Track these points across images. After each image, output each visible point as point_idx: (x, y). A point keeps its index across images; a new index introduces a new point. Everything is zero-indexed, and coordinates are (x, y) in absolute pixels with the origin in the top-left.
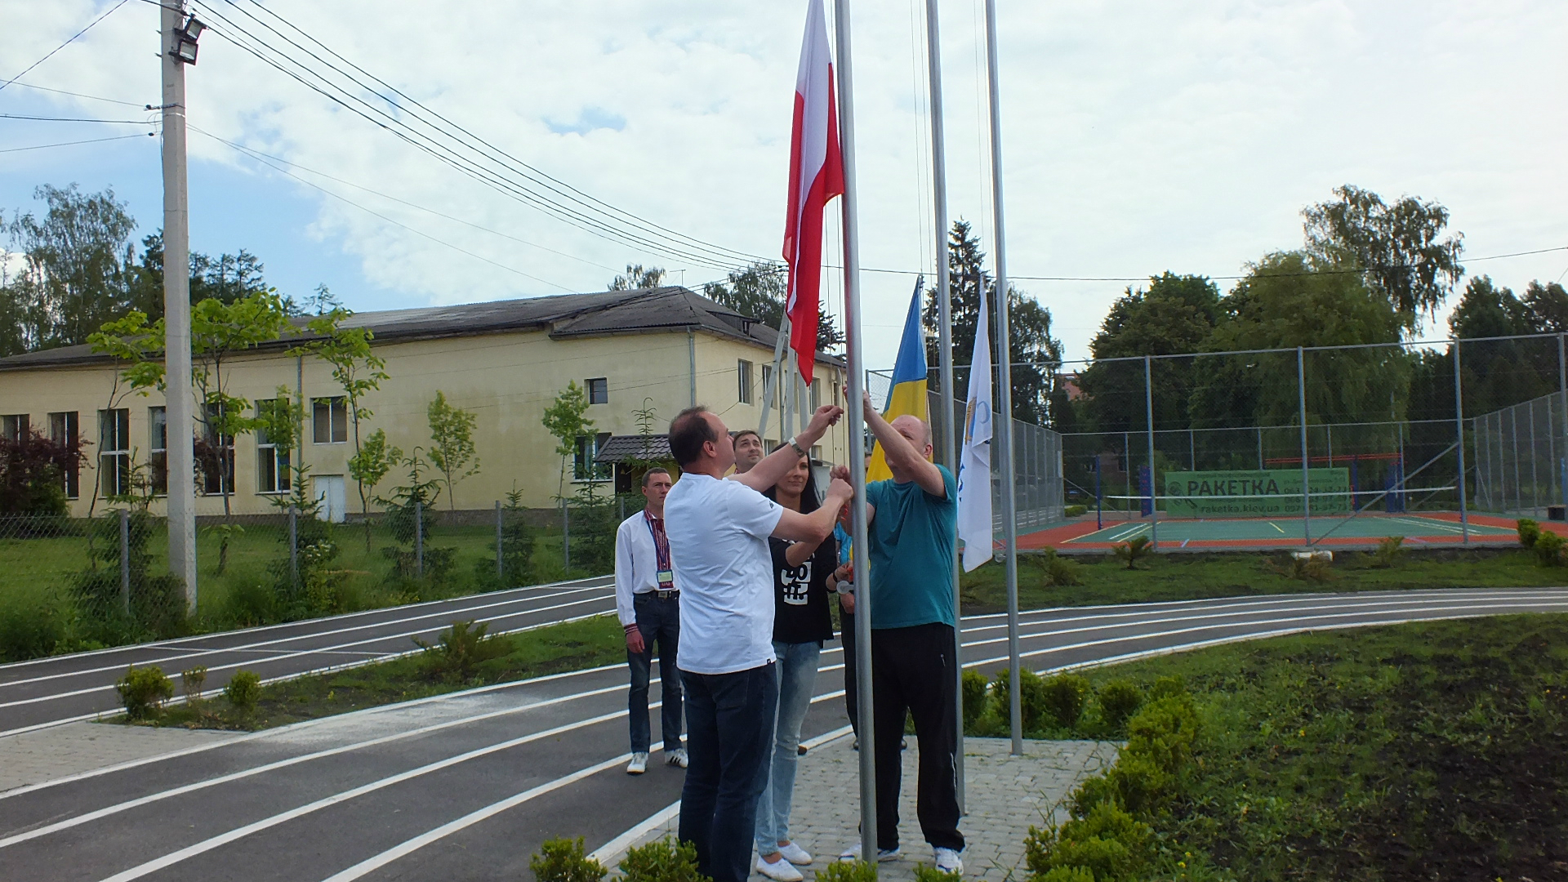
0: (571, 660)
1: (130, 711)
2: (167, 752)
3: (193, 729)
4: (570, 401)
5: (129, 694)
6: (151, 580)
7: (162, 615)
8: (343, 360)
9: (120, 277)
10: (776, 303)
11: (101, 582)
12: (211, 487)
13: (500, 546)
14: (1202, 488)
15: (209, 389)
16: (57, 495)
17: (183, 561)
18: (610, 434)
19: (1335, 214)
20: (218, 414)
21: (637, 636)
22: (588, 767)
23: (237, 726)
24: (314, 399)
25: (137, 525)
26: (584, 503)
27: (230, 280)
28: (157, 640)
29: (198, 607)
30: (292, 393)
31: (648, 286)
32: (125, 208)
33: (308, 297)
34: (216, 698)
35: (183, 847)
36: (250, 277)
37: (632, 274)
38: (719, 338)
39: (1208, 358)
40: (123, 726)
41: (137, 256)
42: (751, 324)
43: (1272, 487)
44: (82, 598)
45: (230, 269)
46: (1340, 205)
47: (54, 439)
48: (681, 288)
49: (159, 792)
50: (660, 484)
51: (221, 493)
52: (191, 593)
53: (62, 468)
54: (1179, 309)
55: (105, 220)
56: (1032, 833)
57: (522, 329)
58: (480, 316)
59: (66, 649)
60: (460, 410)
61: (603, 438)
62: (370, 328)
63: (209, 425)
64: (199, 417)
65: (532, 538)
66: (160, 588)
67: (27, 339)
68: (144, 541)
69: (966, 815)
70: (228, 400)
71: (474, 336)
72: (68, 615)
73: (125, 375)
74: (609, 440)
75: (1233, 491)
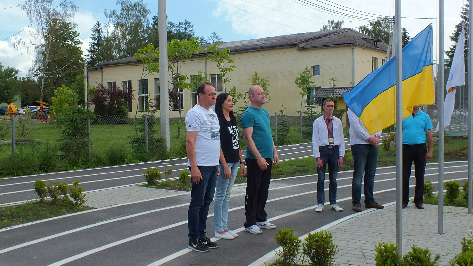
0: (300, 172)
1: (148, 183)
2: (160, 197)
3: (168, 190)
4: (306, 74)
5: (148, 177)
6: (155, 139)
7: (159, 152)
8: (219, 60)
9: (145, 31)
10: (389, 33)
11: (139, 140)
12: (176, 107)
13: (276, 130)
15: (174, 72)
16: (125, 110)
17: (165, 133)
18: (320, 87)
20: (177, 81)
21: (320, 161)
22: (302, 209)
23: (182, 189)
24: (211, 75)
25: (150, 120)
26: (309, 114)
27: (182, 31)
28: (157, 160)
29: (170, 149)
30: (204, 73)
31: (337, 29)
32: (146, 6)
33: (209, 36)
34: (176, 180)
35: (164, 226)
36: (189, 30)
37: (330, 24)
38: (364, 48)
40: (146, 188)
41: (150, 24)
42: (378, 42)
44: (133, 145)
45: (182, 27)
47: (124, 90)
48: (349, 29)
49: (157, 209)
50: (329, 106)
51: (179, 110)
52: (168, 144)
53: (126, 100)
55: (140, 11)
56: (464, 240)
57: (287, 47)
58: (271, 42)
59: (128, 162)
60: (264, 79)
61: (317, 88)
62: (229, 48)
63: (174, 85)
64: (171, 82)
65: (289, 127)
66: (158, 142)
67: (115, 55)
68: (153, 126)
69: (444, 234)
70: (181, 76)
71: (269, 50)
72: (129, 151)
73: (146, 68)
74: (320, 89)
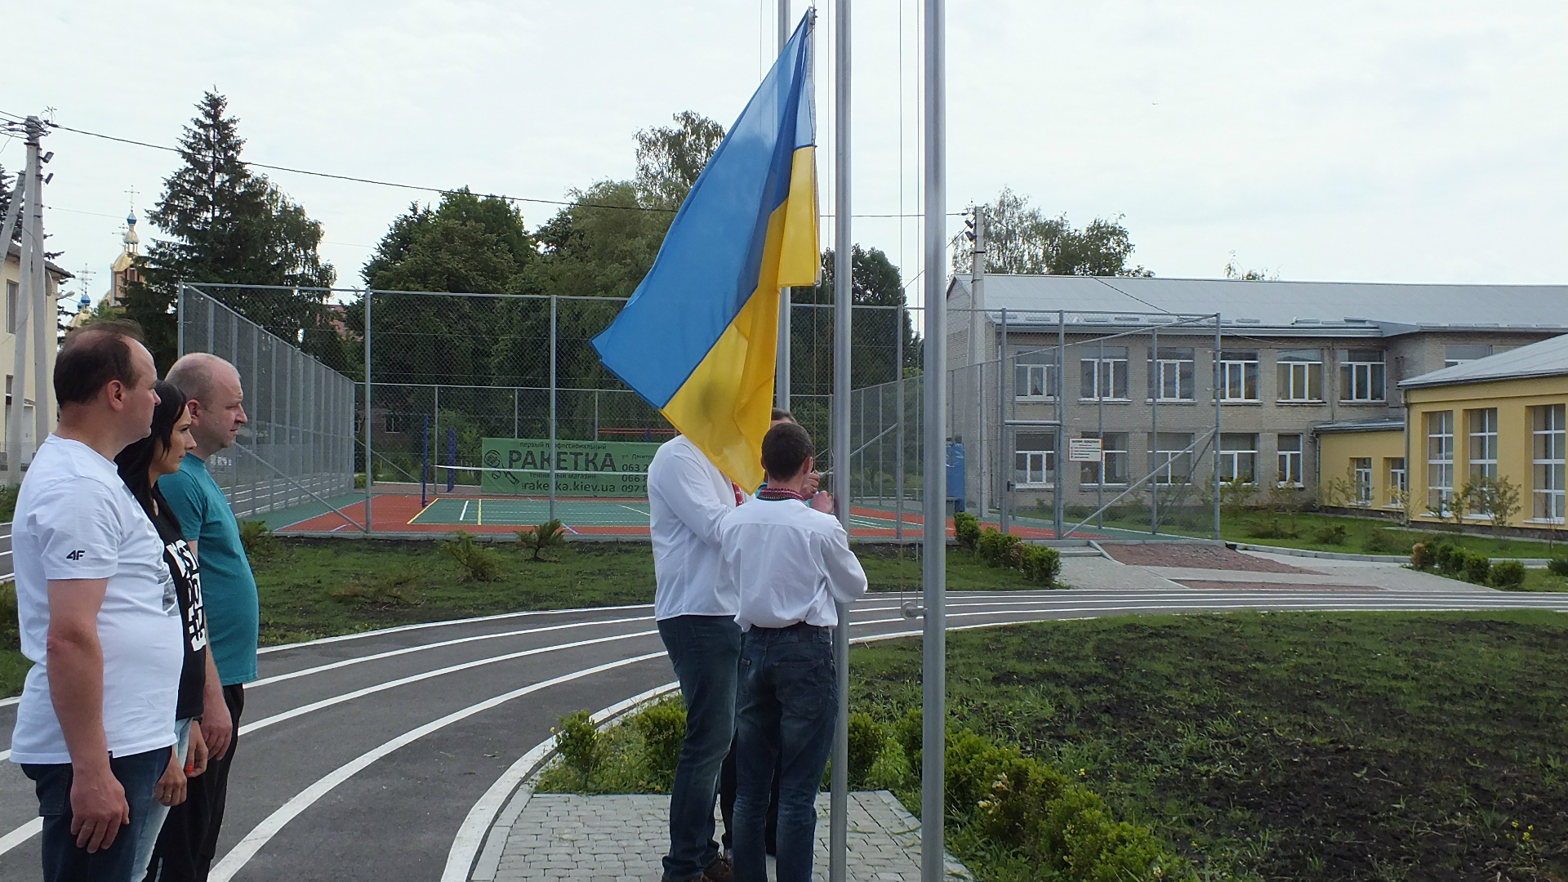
14: (526, 459)
19: (674, 142)
39: (516, 301)
43: (608, 463)
46: (679, 134)
54: (479, 236)
75: (563, 464)
